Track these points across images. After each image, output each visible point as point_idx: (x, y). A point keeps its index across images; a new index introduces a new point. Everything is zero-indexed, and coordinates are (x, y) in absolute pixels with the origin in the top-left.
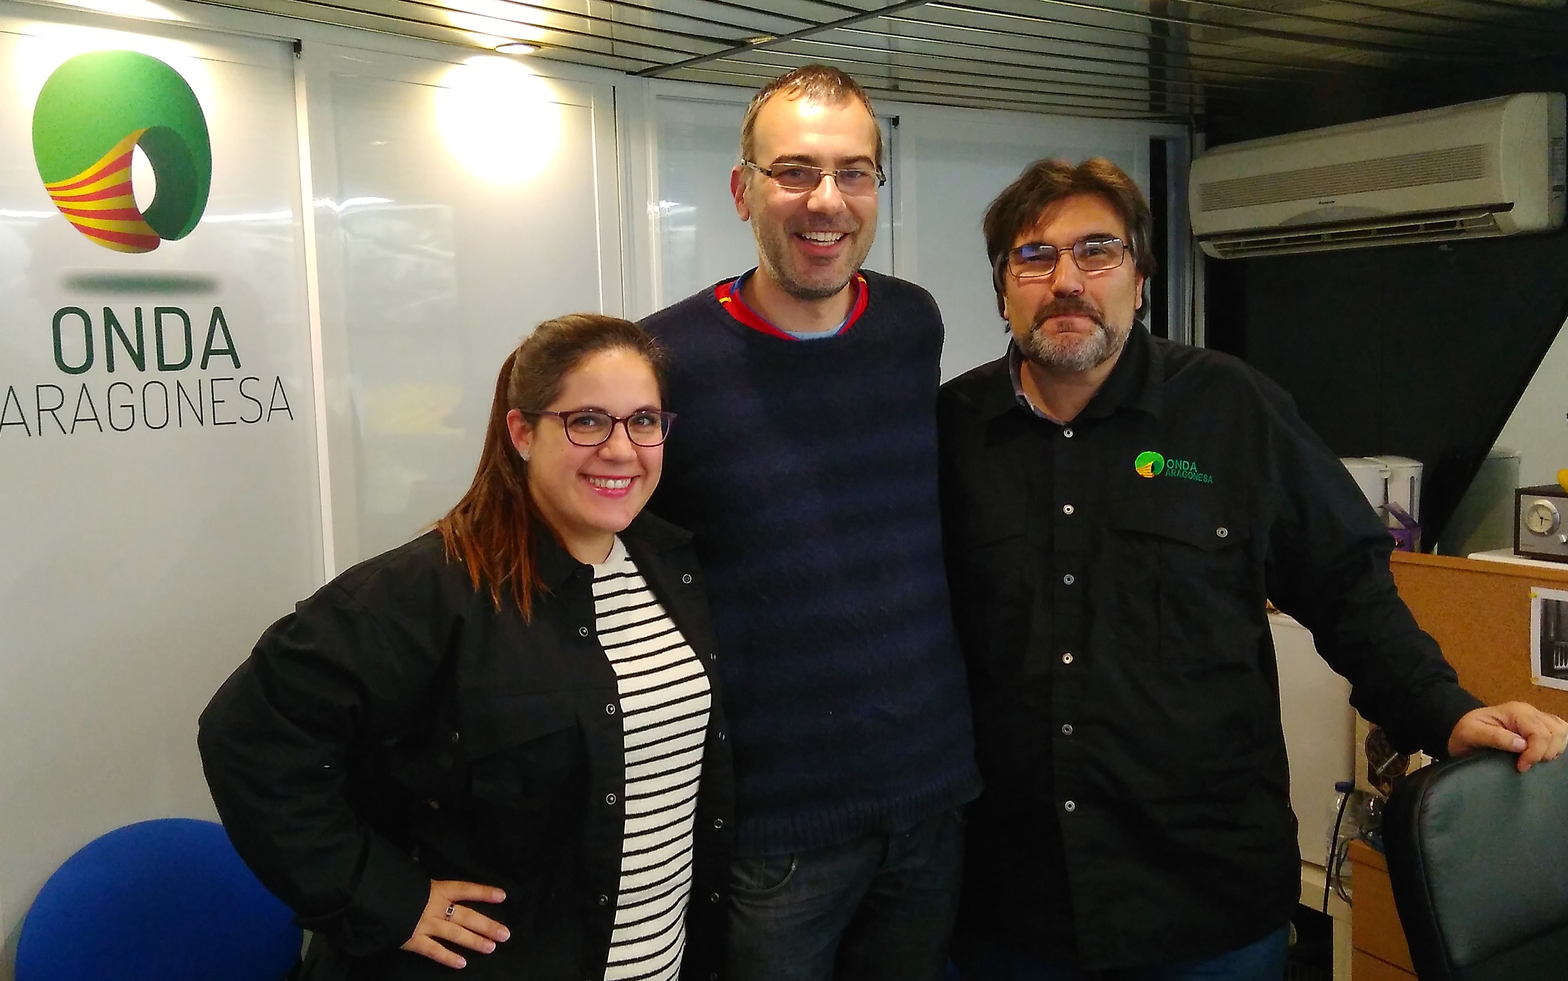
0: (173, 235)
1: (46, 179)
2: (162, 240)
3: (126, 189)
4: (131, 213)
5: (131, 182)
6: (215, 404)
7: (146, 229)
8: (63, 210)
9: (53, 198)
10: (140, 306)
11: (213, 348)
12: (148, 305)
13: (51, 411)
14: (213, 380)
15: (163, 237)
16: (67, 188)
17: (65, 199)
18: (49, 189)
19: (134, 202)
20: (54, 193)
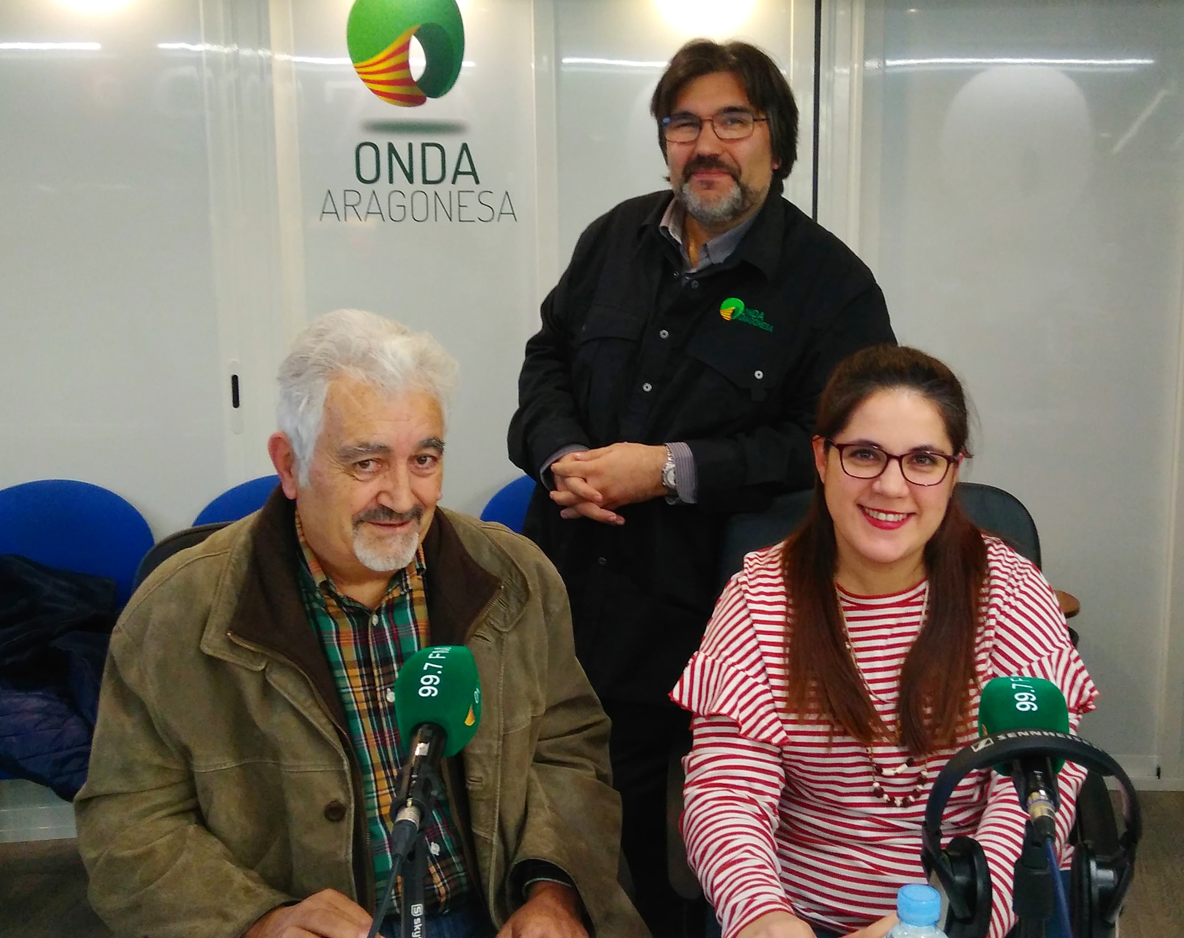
0: (436, 94)
1: (353, 62)
2: (428, 99)
3: (405, 65)
4: (408, 81)
5: (408, 62)
6: (461, 208)
7: (417, 91)
8: (364, 80)
9: (359, 73)
10: (412, 142)
11: (461, 170)
12: (417, 141)
13: (353, 206)
14: (460, 191)
15: (429, 96)
16: (367, 66)
17: (366, 73)
18: (356, 67)
19: (410, 74)
20: (357, 70)
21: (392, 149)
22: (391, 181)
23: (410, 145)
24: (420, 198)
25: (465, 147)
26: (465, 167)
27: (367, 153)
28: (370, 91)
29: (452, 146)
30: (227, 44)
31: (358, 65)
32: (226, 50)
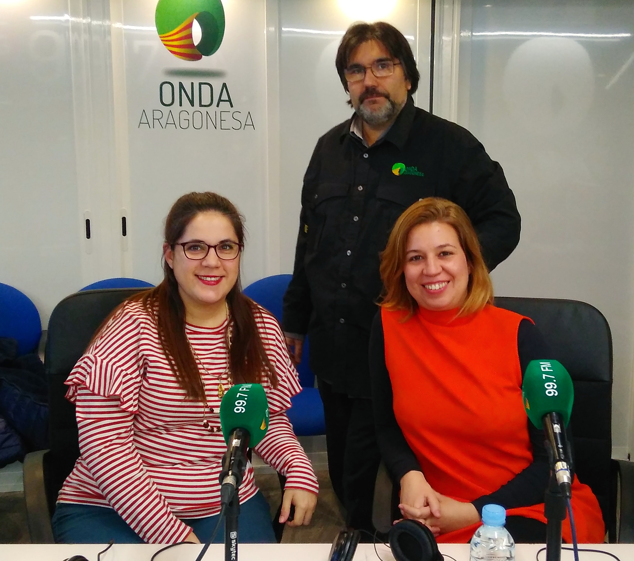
0: (207, 55)
1: (159, 34)
2: (203, 56)
3: (190, 36)
4: (192, 46)
5: (192, 34)
6: (222, 121)
7: (198, 52)
8: (165, 45)
9: (162, 40)
10: (193, 82)
11: (222, 99)
12: (196, 82)
13: (158, 119)
14: (221, 112)
15: (204, 55)
16: (167, 37)
17: (166, 41)
18: (160, 37)
19: (193, 41)
20: (162, 39)
21: (181, 86)
22: (181, 105)
23: (192, 84)
24: (197, 116)
25: (224, 85)
26: (225, 97)
27: (167, 89)
28: (169, 51)
29: (217, 84)
30: (84, 17)
31: (162, 36)
32: (84, 21)
